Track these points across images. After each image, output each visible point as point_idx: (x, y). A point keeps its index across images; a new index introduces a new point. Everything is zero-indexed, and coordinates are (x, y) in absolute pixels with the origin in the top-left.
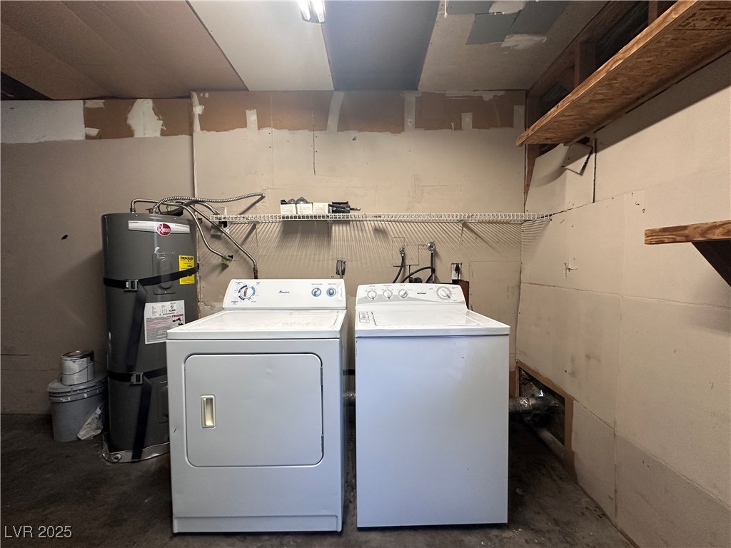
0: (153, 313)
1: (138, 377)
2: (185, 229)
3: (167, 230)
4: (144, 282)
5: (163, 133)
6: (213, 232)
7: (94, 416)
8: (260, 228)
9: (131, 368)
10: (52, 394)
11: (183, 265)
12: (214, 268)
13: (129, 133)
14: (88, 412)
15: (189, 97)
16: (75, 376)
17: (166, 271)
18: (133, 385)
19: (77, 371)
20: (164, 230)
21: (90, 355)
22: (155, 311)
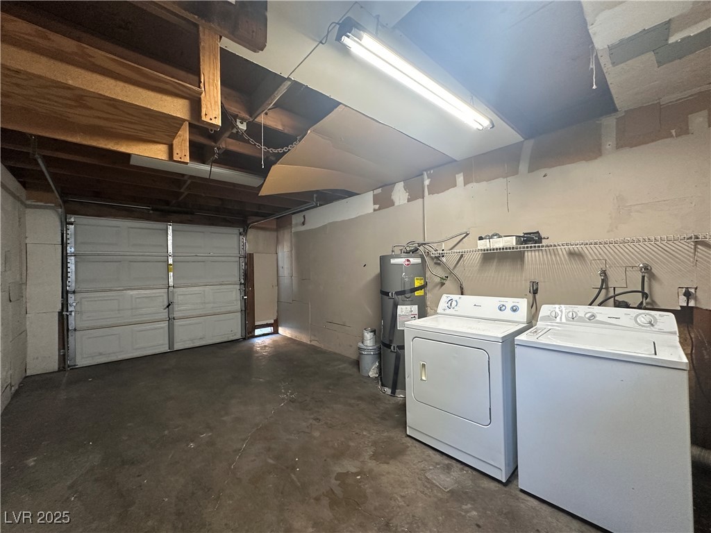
0: (402, 311)
1: (394, 347)
2: (419, 261)
3: (408, 263)
4: (398, 293)
5: (409, 200)
6: (435, 260)
7: (375, 366)
8: (466, 257)
9: (391, 341)
10: (360, 349)
11: (417, 283)
12: (436, 285)
13: (392, 204)
14: (373, 363)
15: (422, 174)
16: (368, 342)
17: (408, 288)
18: (391, 351)
19: (369, 340)
20: (407, 263)
21: (374, 331)
22: (402, 310)
